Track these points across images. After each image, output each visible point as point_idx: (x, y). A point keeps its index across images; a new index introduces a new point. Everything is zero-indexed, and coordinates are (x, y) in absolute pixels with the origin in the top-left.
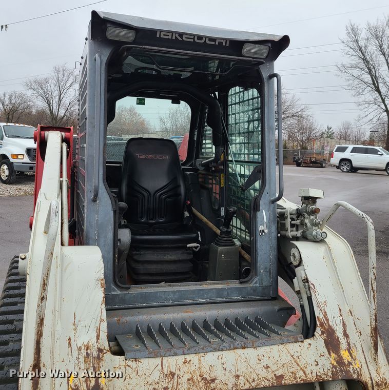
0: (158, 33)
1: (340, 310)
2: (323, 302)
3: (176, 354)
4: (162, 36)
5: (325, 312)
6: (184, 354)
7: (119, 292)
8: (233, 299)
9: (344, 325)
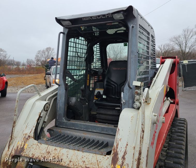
0: (83, 18)
1: (127, 145)
2: (119, 139)
3: (53, 145)
4: (85, 20)
5: (118, 144)
6: (56, 146)
7: (65, 121)
8: (109, 133)
9: (125, 153)
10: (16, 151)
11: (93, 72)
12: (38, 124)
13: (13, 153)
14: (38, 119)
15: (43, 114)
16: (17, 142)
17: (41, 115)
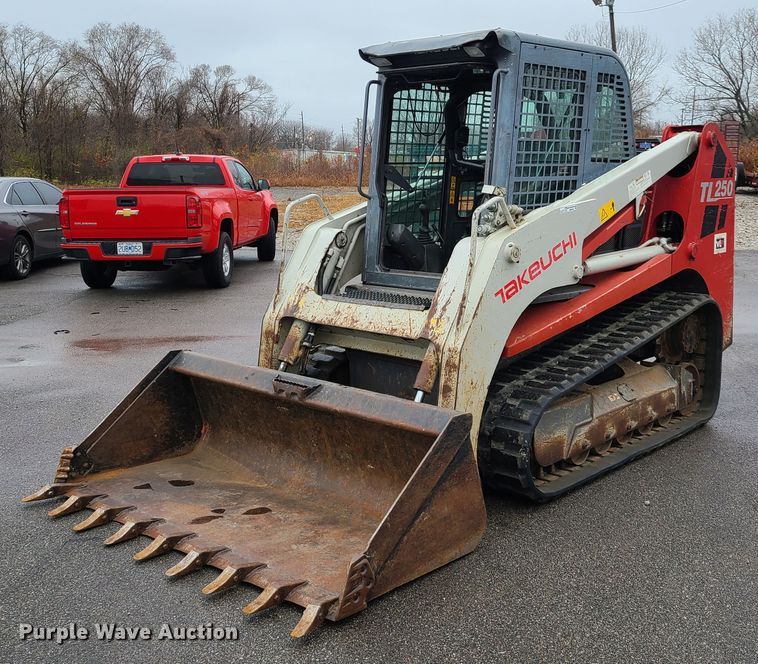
7: (380, 272)
9: (448, 302)
10: (286, 311)
11: (466, 170)
12: (323, 268)
13: (282, 315)
14: (324, 260)
15: (335, 251)
16: (287, 298)
17: (330, 253)
